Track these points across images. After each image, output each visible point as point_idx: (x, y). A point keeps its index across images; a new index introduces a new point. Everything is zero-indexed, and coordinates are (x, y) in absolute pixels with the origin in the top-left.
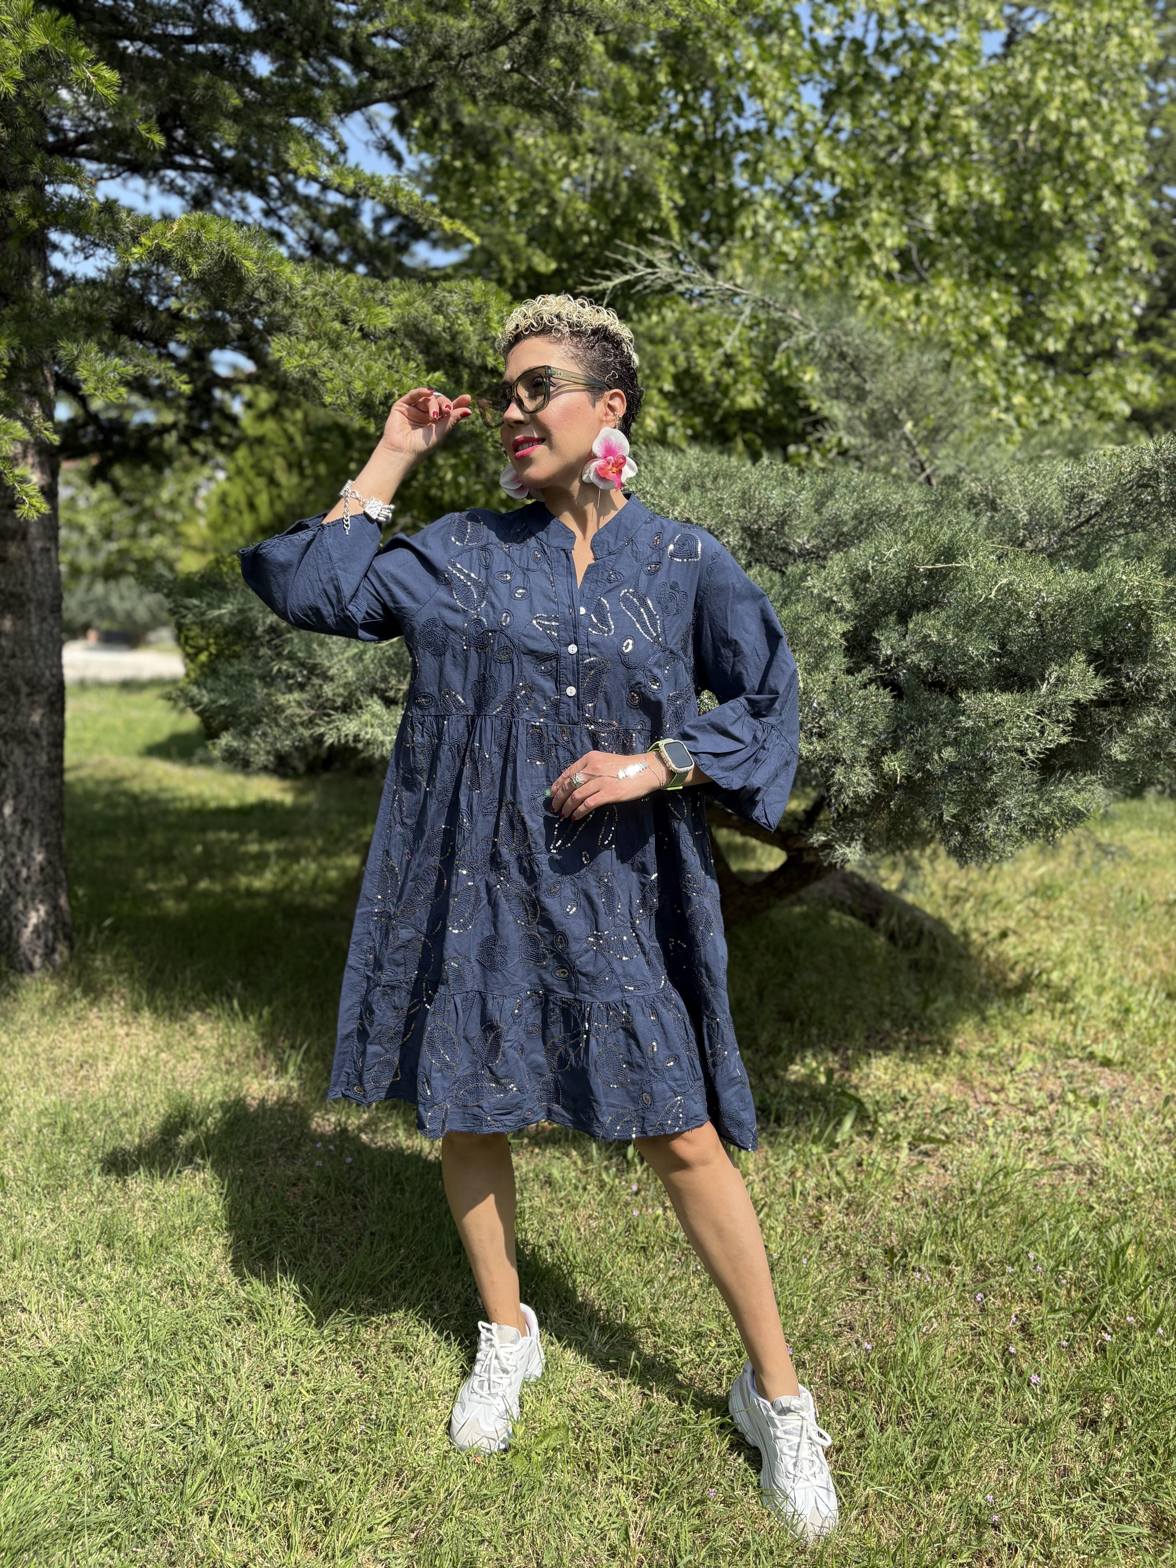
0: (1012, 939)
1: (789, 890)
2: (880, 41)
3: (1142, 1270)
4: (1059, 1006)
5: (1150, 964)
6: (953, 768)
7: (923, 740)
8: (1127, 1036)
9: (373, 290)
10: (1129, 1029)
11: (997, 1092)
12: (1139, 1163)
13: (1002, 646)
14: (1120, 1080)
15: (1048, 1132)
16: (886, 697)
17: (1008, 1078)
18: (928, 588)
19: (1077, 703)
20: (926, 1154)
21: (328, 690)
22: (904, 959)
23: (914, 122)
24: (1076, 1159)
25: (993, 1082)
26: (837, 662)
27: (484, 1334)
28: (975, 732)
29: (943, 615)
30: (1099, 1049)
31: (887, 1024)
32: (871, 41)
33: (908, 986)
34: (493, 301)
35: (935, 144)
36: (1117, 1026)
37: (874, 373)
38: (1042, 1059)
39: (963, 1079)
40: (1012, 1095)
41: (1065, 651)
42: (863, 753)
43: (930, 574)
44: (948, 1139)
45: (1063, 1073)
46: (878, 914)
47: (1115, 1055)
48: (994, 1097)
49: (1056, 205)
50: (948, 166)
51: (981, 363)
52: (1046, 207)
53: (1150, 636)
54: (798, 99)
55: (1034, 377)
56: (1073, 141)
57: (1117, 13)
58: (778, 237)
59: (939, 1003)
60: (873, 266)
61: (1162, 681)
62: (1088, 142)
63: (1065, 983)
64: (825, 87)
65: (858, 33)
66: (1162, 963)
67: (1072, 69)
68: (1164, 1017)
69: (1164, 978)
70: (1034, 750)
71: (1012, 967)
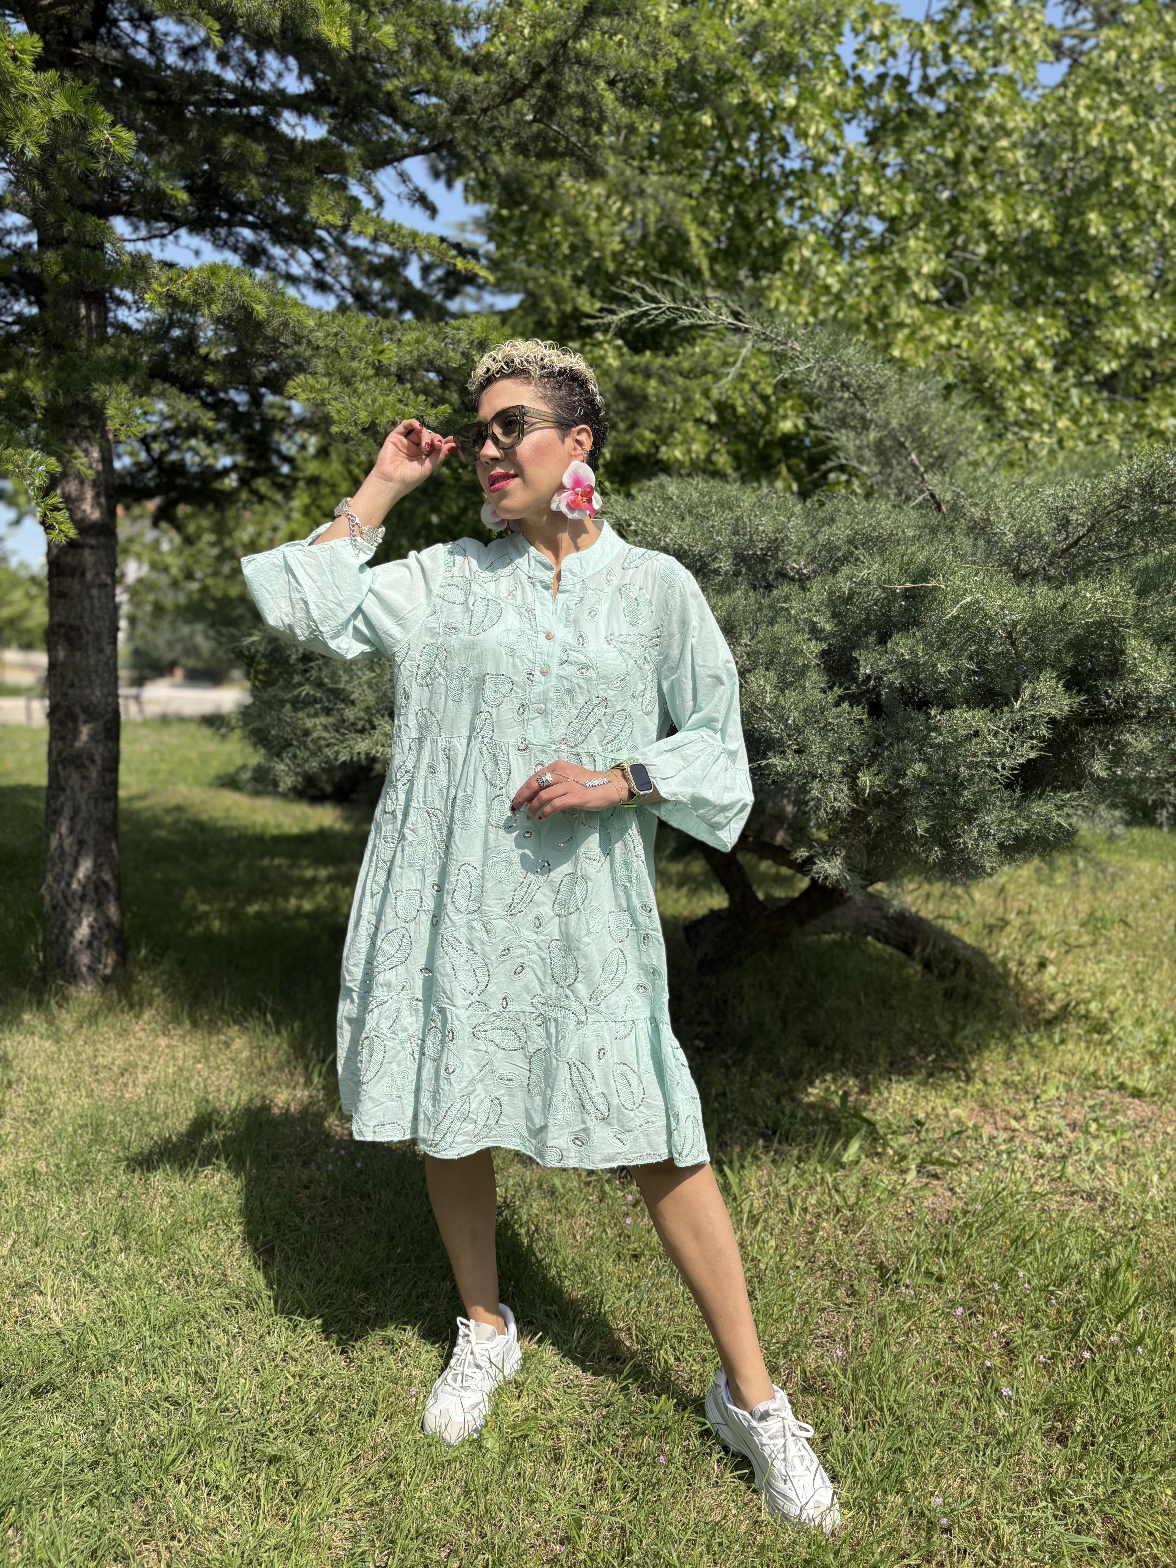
0: (1051, 969)
2: (925, 77)
4: (1096, 1036)
6: (924, 782)
8: (1163, 1067)
10: (1166, 1061)
11: (1017, 1119)
12: (1153, 1191)
13: (980, 665)
14: (1149, 1110)
15: (1063, 1158)
16: (860, 714)
17: (1031, 1105)
18: (906, 609)
20: (936, 1176)
22: (940, 987)
23: (959, 156)
24: (1088, 1186)
25: (1015, 1109)
26: (814, 680)
27: (462, 1330)
28: (946, 747)
29: (918, 635)
30: (1130, 1081)
31: (914, 1052)
32: (915, 78)
33: (941, 1014)
35: (982, 177)
36: (1154, 1057)
37: (875, 402)
38: (1069, 1089)
39: (984, 1106)
40: (1032, 1121)
41: (1036, 670)
42: (838, 769)
43: (908, 594)
44: (958, 1163)
45: (1089, 1103)
47: (1147, 1086)
48: (1014, 1124)
49: (1103, 229)
50: (993, 195)
51: (1028, 388)
52: (1093, 231)
53: (1122, 652)
54: (841, 135)
55: (1087, 401)
56: (1120, 166)
57: (1159, 37)
58: (822, 271)
59: (968, 1031)
60: (914, 295)
61: (1140, 698)
62: (1135, 166)
63: (1106, 1015)
64: (870, 124)
65: (902, 70)
67: (1116, 96)
70: (1005, 764)
71: (1051, 997)
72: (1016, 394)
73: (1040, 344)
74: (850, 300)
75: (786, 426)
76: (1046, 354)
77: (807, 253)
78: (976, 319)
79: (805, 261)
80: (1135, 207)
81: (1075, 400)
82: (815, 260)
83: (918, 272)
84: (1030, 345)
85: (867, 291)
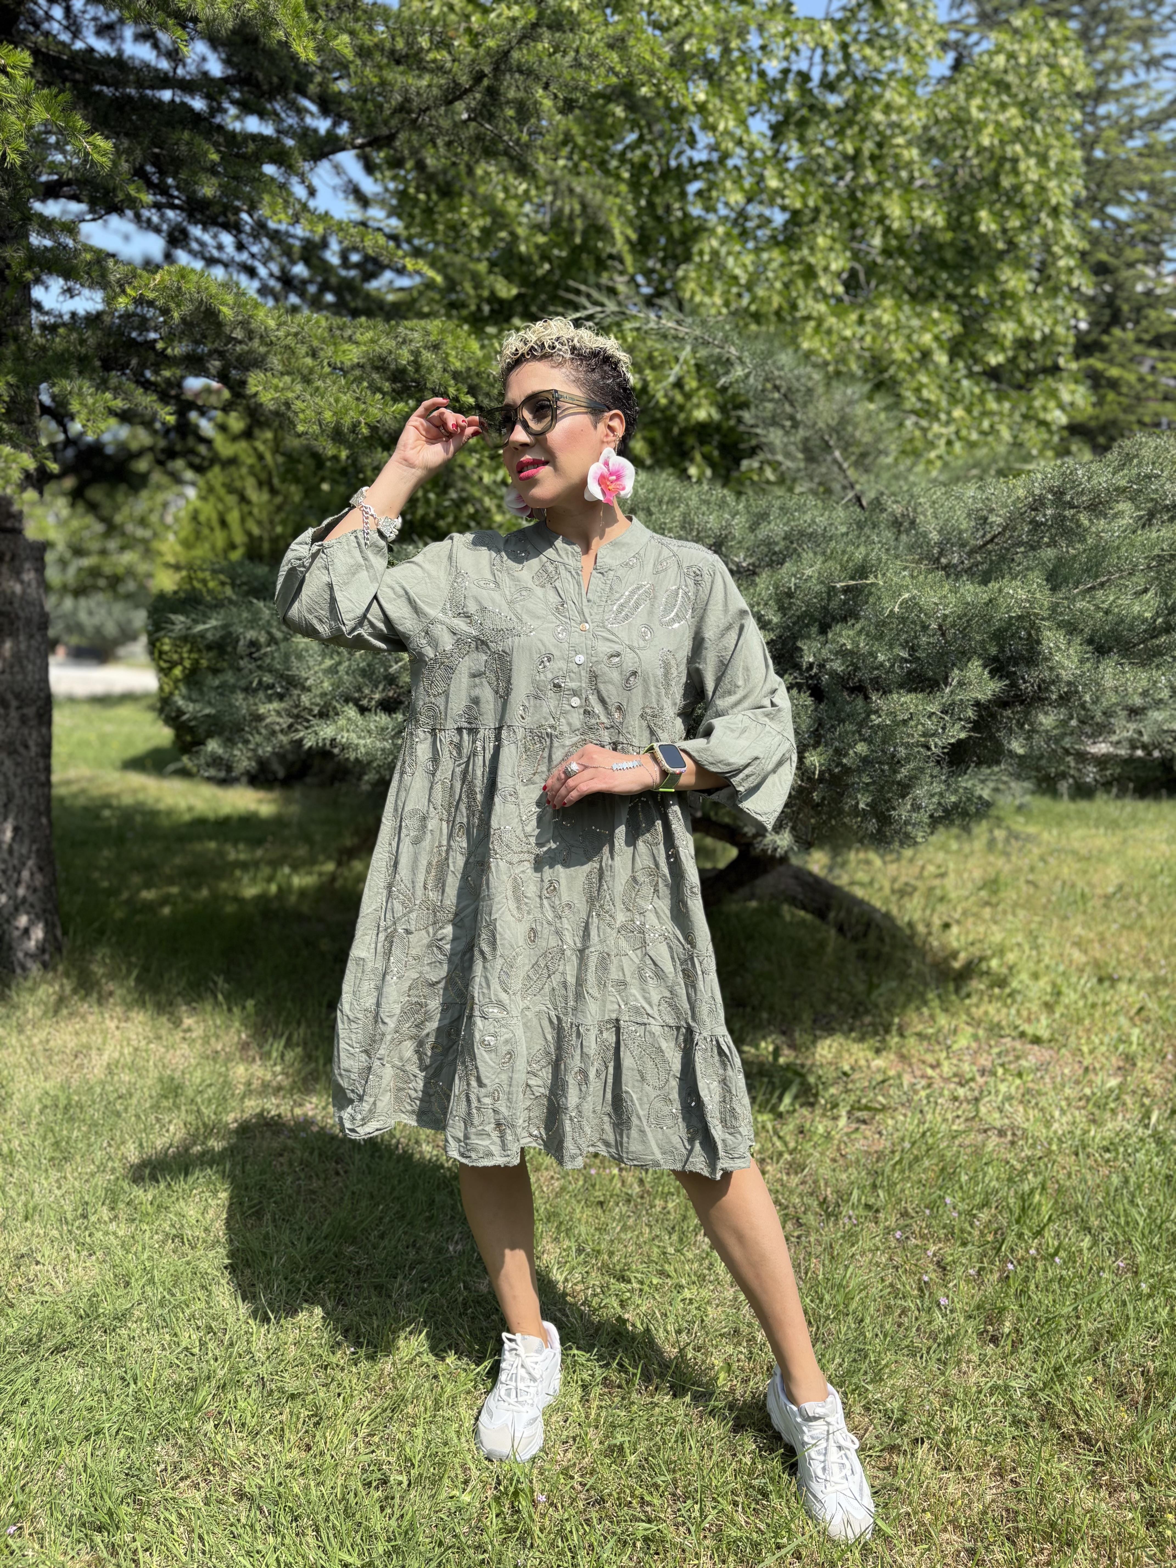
0: (955, 930)
1: (740, 884)
2: (825, 74)
4: (997, 991)
5: (1086, 952)
6: (865, 761)
7: (841, 738)
8: (1057, 1015)
9: (341, 328)
10: (1060, 1010)
11: (932, 1067)
12: (1056, 1126)
13: (912, 653)
14: (1047, 1055)
15: (976, 1100)
16: (807, 700)
17: (944, 1055)
18: (845, 603)
19: (977, 704)
20: (864, 1122)
21: (305, 700)
22: (852, 949)
23: (858, 151)
24: (999, 1123)
25: (930, 1058)
28: (885, 729)
29: (858, 626)
30: (1029, 1029)
31: (833, 1009)
32: (816, 74)
33: (855, 974)
35: (880, 173)
36: (1049, 1007)
37: (805, 405)
38: (976, 1038)
39: (902, 1056)
40: (947, 1069)
41: (964, 658)
43: (847, 590)
44: (884, 1109)
45: (995, 1050)
46: (828, 907)
47: (1045, 1034)
48: (930, 1072)
49: (993, 227)
50: (890, 191)
51: (924, 380)
52: (983, 228)
53: (1038, 642)
54: (747, 130)
55: (977, 390)
56: (1008, 166)
57: (1047, 44)
58: (730, 262)
59: (883, 989)
60: (820, 290)
61: (1053, 682)
62: (1022, 166)
63: (1004, 970)
64: (773, 118)
65: (803, 66)
66: (1097, 952)
67: (1005, 98)
68: (1091, 999)
69: (1097, 964)
70: (937, 744)
71: (954, 955)
72: (914, 385)
73: (937, 338)
74: (761, 292)
75: (701, 415)
76: (941, 347)
77: (715, 243)
78: (878, 312)
79: (714, 252)
80: (1022, 206)
81: (966, 390)
82: (723, 251)
83: (826, 269)
84: (927, 338)
85: (778, 285)
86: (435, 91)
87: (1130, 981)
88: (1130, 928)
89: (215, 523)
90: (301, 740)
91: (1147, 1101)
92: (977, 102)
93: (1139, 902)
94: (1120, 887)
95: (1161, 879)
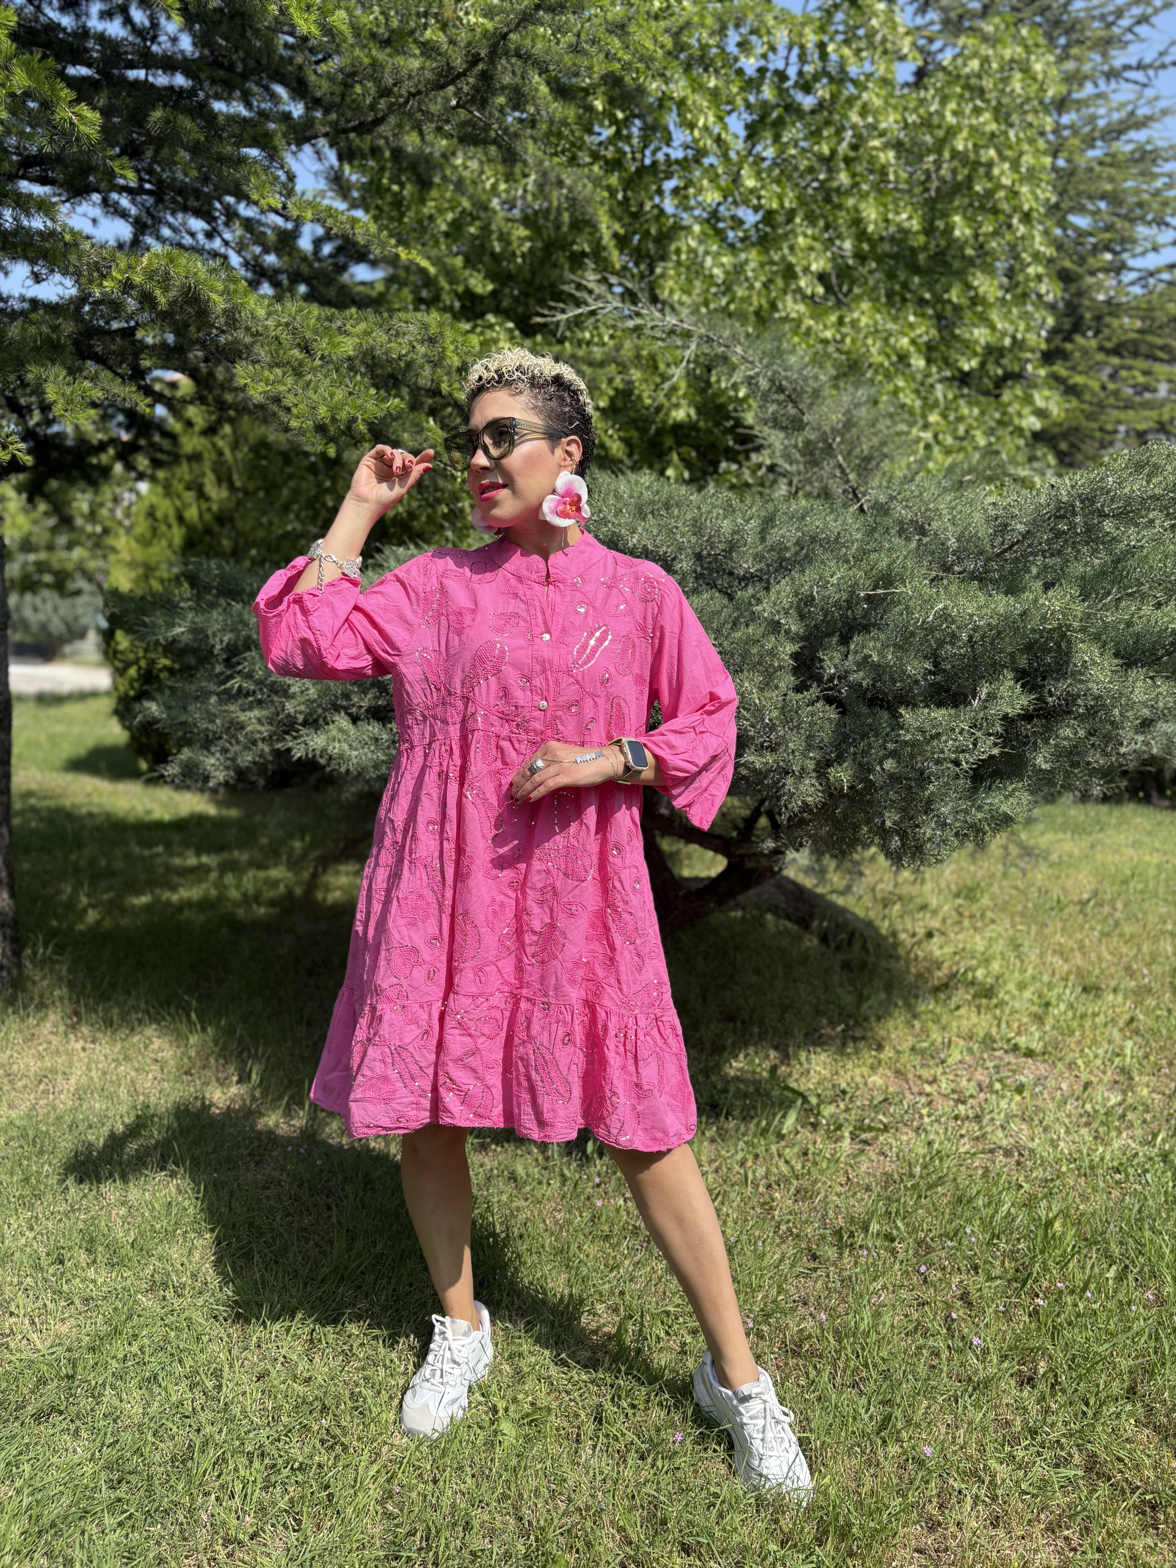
0: (937, 939)
1: (732, 895)
2: (800, 73)
3: (1070, 1240)
4: (984, 1001)
5: (1066, 960)
6: (894, 778)
7: (865, 753)
8: (1048, 1028)
9: (330, 320)
10: (1049, 1022)
11: (930, 1083)
12: (1062, 1144)
13: (936, 664)
14: (1043, 1069)
15: (978, 1118)
16: (832, 713)
17: (940, 1070)
18: (868, 612)
19: (1005, 717)
20: (867, 1142)
21: (289, 707)
22: (837, 960)
23: (833, 152)
24: (1004, 1143)
25: (926, 1074)
26: (787, 680)
28: (913, 744)
29: (882, 636)
30: (1022, 1041)
31: (823, 1022)
32: (792, 73)
33: (841, 985)
34: (448, 333)
35: (854, 175)
36: (1039, 1019)
38: (971, 1051)
39: (898, 1073)
40: (945, 1086)
41: (994, 671)
42: (811, 765)
43: (869, 599)
44: (886, 1128)
45: (990, 1064)
46: (811, 916)
47: (1037, 1046)
48: (928, 1088)
49: (968, 232)
50: (867, 194)
51: (901, 383)
52: (957, 233)
53: (1070, 655)
54: (725, 127)
55: (950, 396)
56: (982, 170)
57: (1019, 50)
58: (709, 261)
59: (872, 1001)
60: (799, 290)
61: (1081, 696)
62: (996, 171)
63: (989, 980)
64: (748, 118)
65: (780, 65)
66: (1078, 959)
67: (979, 103)
68: (1081, 1009)
69: (1080, 973)
70: (967, 761)
71: (939, 965)
72: (890, 387)
73: (913, 342)
74: (740, 292)
75: (679, 415)
76: (919, 351)
77: (692, 242)
78: (856, 315)
79: (691, 251)
80: (994, 211)
81: (940, 395)
82: (701, 250)
83: (806, 270)
84: (904, 342)
85: (758, 285)
86: (428, 75)
87: (1115, 991)
88: (1108, 935)
89: (173, 520)
90: (289, 750)
91: (1148, 1117)
92: (952, 106)
93: (1115, 909)
94: (1095, 893)
95: (1132, 885)
